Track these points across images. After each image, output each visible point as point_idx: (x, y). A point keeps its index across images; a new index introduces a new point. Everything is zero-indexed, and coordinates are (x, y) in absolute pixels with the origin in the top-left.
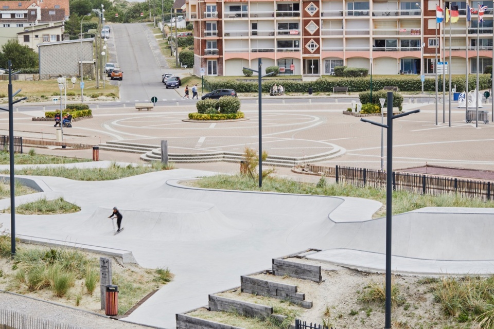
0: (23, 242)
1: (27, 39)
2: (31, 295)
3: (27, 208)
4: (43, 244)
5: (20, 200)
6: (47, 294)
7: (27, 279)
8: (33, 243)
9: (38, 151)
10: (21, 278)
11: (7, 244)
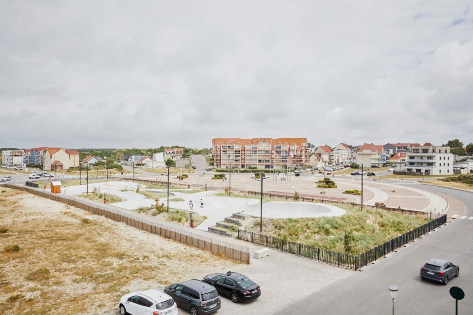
0: (170, 208)
1: (173, 158)
2: (172, 222)
3: (172, 200)
4: (175, 209)
5: (170, 198)
6: (176, 222)
7: (171, 217)
8: (173, 209)
9: (175, 186)
10: (169, 217)
11: (166, 209)
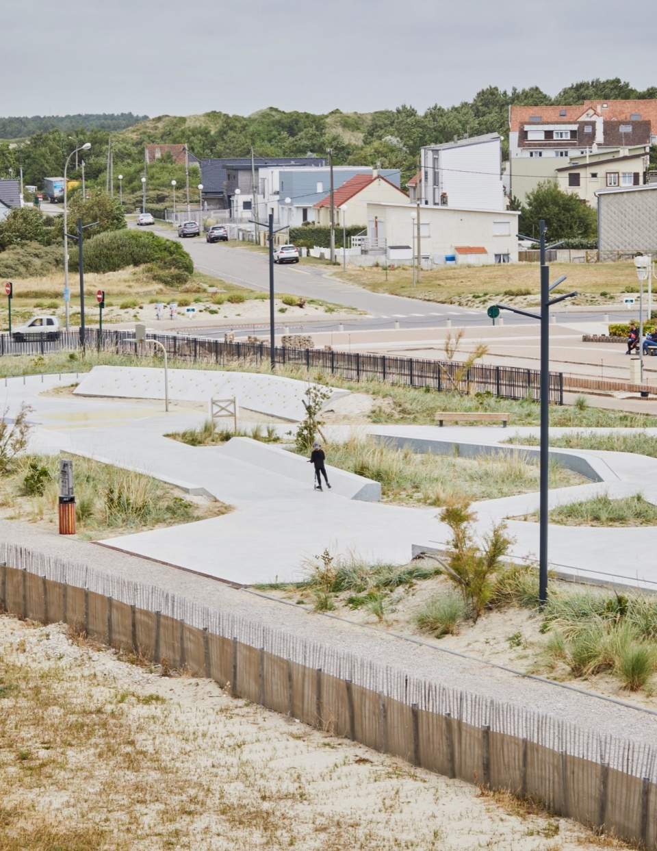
0: (563, 578)
1: (575, 180)
2: (576, 684)
3: (572, 513)
4: (601, 585)
5: (559, 497)
6: (607, 685)
7: (569, 651)
8: (581, 581)
9: (592, 401)
10: (556, 650)
11: (531, 582)
